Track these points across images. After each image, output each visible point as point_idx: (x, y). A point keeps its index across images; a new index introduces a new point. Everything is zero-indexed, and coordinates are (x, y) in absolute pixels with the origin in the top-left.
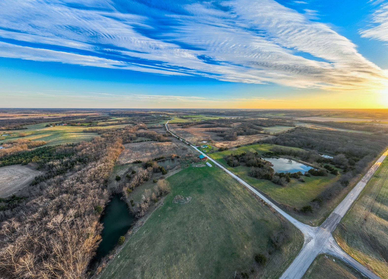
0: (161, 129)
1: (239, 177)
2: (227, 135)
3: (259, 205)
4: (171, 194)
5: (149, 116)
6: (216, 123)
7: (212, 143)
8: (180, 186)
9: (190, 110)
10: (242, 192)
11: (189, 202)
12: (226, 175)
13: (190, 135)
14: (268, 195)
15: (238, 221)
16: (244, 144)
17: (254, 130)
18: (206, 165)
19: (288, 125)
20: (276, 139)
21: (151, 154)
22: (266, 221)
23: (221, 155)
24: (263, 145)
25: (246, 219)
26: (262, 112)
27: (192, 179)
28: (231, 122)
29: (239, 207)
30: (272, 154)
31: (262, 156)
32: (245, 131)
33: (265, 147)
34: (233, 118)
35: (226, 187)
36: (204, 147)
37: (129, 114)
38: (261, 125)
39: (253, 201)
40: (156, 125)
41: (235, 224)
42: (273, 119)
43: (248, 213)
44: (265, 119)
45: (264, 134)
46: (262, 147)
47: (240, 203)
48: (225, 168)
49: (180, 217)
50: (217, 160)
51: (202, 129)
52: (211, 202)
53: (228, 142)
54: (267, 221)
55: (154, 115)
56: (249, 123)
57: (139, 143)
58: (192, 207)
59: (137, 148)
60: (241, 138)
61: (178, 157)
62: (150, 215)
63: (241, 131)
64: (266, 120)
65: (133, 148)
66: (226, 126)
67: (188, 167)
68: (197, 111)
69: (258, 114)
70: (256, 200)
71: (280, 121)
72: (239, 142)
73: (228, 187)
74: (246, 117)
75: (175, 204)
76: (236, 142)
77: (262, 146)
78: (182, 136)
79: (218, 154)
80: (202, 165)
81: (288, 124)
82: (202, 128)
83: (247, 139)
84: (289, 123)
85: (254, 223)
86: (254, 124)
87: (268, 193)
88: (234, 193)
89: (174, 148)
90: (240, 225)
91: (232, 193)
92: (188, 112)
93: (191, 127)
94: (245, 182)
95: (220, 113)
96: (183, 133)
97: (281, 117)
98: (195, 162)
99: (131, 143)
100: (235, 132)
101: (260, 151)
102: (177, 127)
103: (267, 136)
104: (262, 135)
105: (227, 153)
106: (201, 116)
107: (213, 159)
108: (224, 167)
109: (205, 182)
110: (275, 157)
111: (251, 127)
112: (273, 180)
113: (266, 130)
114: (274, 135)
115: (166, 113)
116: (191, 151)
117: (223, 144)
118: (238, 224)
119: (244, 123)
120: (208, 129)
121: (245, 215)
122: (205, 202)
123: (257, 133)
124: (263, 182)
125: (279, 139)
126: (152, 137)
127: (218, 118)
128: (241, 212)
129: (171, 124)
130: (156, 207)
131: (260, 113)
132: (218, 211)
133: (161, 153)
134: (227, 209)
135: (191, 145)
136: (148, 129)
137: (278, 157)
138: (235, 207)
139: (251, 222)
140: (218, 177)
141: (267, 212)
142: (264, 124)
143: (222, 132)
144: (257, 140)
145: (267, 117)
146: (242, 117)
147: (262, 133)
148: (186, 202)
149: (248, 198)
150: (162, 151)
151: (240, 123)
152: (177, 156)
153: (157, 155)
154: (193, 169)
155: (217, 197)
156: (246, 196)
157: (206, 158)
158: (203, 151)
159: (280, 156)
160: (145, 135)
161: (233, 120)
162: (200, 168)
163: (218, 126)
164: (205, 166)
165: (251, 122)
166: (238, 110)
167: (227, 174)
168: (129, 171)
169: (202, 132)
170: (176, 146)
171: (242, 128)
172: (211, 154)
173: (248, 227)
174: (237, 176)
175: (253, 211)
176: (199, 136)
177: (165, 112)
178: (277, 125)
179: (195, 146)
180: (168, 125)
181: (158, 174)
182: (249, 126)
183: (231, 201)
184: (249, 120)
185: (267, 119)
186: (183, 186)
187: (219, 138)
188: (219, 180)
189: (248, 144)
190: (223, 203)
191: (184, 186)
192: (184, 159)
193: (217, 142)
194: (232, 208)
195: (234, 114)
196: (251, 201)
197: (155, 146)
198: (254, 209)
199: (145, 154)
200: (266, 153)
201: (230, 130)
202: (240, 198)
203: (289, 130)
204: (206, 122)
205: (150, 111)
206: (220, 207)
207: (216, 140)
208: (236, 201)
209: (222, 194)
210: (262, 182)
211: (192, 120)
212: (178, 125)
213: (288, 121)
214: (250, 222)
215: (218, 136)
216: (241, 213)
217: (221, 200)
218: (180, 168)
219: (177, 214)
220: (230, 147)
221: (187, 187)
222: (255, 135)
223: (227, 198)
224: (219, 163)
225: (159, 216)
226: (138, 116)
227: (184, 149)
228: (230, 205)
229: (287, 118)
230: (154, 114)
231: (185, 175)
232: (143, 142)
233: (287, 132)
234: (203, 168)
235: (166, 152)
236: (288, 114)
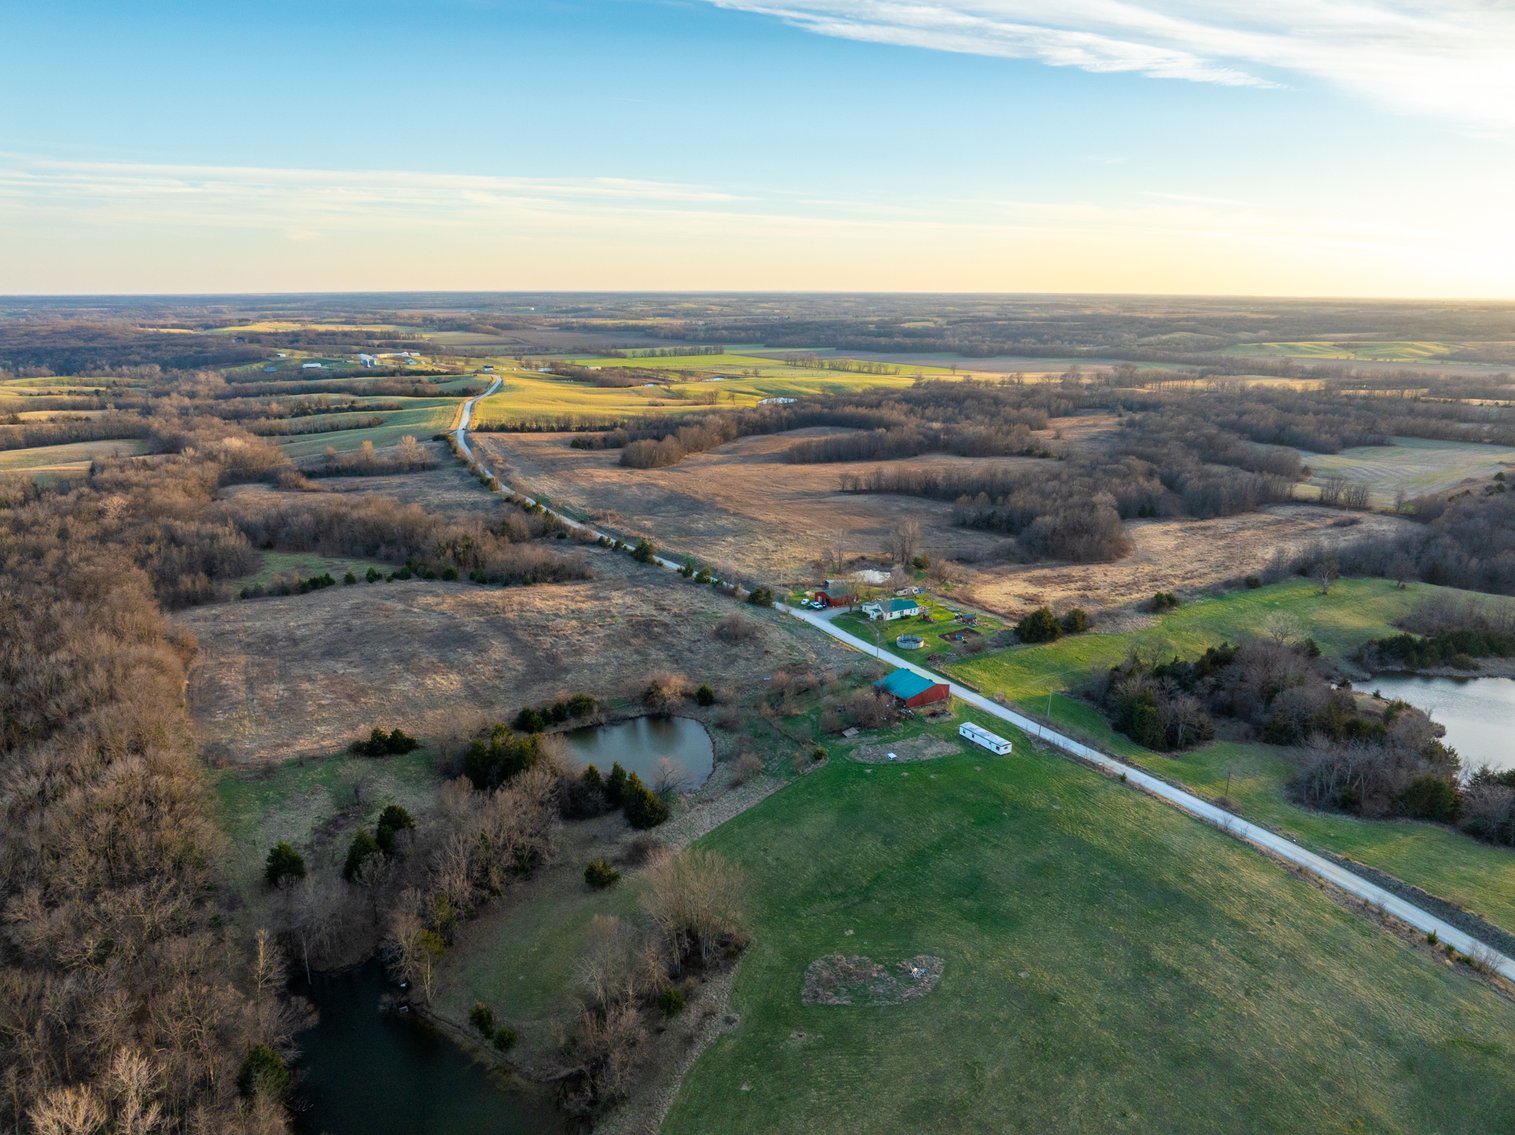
0: (427, 475)
1: (1235, 812)
2: (1048, 519)
3: (1418, 963)
4: (765, 951)
5: (255, 366)
6: (912, 426)
7: (940, 577)
8: (809, 897)
9: (622, 302)
10: (1290, 899)
11: (936, 988)
12: (1138, 805)
13: (724, 522)
14: (1458, 909)
15: (1312, 1060)
16: (1197, 583)
17: (1245, 477)
18: (963, 741)
19: (1490, 434)
20: (1427, 541)
21: (467, 685)
22: (1480, 1048)
23: (1053, 669)
24: (1340, 588)
25: (1356, 1046)
26: (1264, 324)
27: (885, 843)
28: (1027, 411)
29: (1294, 985)
30: (1420, 648)
31: (1348, 668)
32: (1171, 483)
33: (1357, 599)
34: (1031, 378)
35: (1170, 877)
36: (896, 615)
37: (50, 353)
38: (1280, 438)
39: (1375, 947)
40: (376, 443)
41: (1293, 1078)
42: (1359, 385)
43: (1361, 1011)
44: (1298, 385)
45: (1321, 502)
46: (1339, 602)
47: (1294, 962)
48: (1112, 756)
49: (908, 1079)
50: (1031, 708)
51: (805, 476)
52: (1095, 972)
53: (1065, 571)
54: (1490, 1051)
55: (300, 355)
56: (1182, 419)
57: (296, 599)
58: (972, 1015)
59: (304, 639)
60: (1155, 538)
61: (704, 698)
62: (676, 1088)
63: (1141, 480)
64: (1306, 395)
65: (270, 639)
66: (1001, 441)
67: (822, 764)
68: (687, 314)
69: (1232, 344)
70: (1392, 937)
71: (1416, 399)
72: (1148, 568)
73: (1183, 876)
74: (1143, 369)
75: (830, 1007)
76: (1126, 571)
77: (1337, 597)
78: (661, 536)
79: (1021, 662)
80: (930, 742)
81: (1486, 428)
82: (803, 461)
83: (1200, 546)
84: (1485, 419)
85: (1410, 1065)
86: (1222, 426)
87: (1457, 894)
88: (1236, 909)
89: (644, 628)
90: (1329, 1084)
91: (1225, 907)
92: (609, 322)
93: (702, 457)
94: (1289, 838)
95: (909, 334)
96: (656, 504)
97: (1419, 371)
98: (864, 723)
99: (224, 600)
100: (1094, 489)
101: (1333, 635)
102: (577, 462)
103: (1354, 522)
104: (1312, 517)
105: (1088, 654)
106: (733, 358)
107: (1002, 703)
108: (1102, 751)
109: (1001, 860)
110: (1444, 671)
111: (1210, 452)
112: (1467, 821)
113: (1335, 479)
114: (1399, 513)
115: (402, 331)
116: (791, 647)
117: (1032, 590)
118: (1317, 1079)
119: (1138, 417)
120: (861, 470)
121: (1345, 1025)
122: (1048, 981)
123: (1267, 499)
124: (1406, 834)
125: (1447, 540)
126: (391, 543)
127: (901, 376)
128: (1316, 1012)
129: (502, 429)
130: (688, 1041)
131: (1244, 335)
132: (1164, 1019)
133: (546, 667)
134: (1222, 1004)
135: (779, 606)
136: (313, 484)
137: (1461, 674)
138: (1270, 987)
139: (1388, 1061)
140: (1084, 823)
141: (1475, 1000)
142: (1306, 425)
143: (996, 490)
144: (1294, 549)
145: (1309, 366)
146: (1108, 368)
147: (1306, 502)
148: (910, 991)
149: (1337, 930)
150: (552, 659)
151: (1107, 422)
152: (693, 687)
153: (521, 685)
154: (866, 776)
155: (1125, 943)
156: (1320, 922)
157: (941, 693)
158: (893, 647)
159: (1473, 660)
160: (322, 535)
161: (1034, 390)
162: (921, 764)
163: (932, 445)
164: (953, 749)
165: (1196, 406)
166: (1057, 306)
167: (1146, 799)
168: (344, 816)
169: (816, 496)
170: (646, 610)
171: (1141, 456)
172: (963, 661)
173: (1381, 1090)
174: (1222, 804)
175: (1386, 999)
176: (811, 527)
177: (385, 321)
178: (1401, 433)
179: (809, 608)
180: (481, 439)
181: (593, 827)
182: (1190, 445)
183: (1231, 958)
184: (1175, 391)
185: (1314, 385)
186: (835, 896)
187: (985, 543)
188: (1100, 841)
189: (1229, 584)
190: (1177, 973)
191: (843, 895)
192: (766, 709)
193: (972, 571)
194: (1247, 993)
195: (1029, 343)
196: (1362, 944)
197: (471, 623)
198: (1392, 990)
199: (419, 685)
200: (1375, 647)
201: (1056, 477)
202: (1283, 935)
203: (1505, 470)
204: (818, 408)
205: (242, 322)
206: (1166, 997)
207: (964, 560)
208: (1263, 952)
209: (1156, 920)
210: (1400, 836)
211: (680, 395)
212: (576, 444)
213: (1476, 402)
214: (1383, 1059)
215: (962, 524)
216: (1314, 1017)
217: (1159, 953)
218: (758, 773)
219: (878, 1064)
220: (1100, 608)
221: (867, 899)
222: (1253, 518)
223: (1201, 943)
224: (1057, 728)
225: (745, 1088)
226: (144, 369)
227: (730, 635)
228: (1228, 980)
229: (1468, 382)
230: (293, 340)
231: (817, 822)
232: (328, 595)
233: (1490, 491)
234: (942, 764)
235: (586, 659)
236: (1470, 346)
